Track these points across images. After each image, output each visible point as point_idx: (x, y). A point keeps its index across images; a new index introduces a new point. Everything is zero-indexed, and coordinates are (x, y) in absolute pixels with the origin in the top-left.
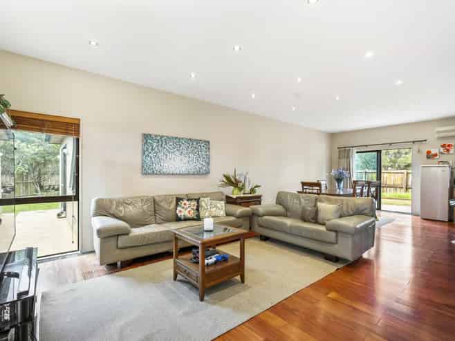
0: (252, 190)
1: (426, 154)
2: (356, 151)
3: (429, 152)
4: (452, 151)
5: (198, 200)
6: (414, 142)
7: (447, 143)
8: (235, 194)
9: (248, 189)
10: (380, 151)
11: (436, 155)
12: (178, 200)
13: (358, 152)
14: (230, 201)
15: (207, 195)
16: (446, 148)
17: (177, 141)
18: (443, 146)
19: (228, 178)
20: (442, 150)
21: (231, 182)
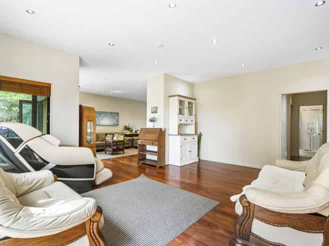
0: (136, 132)
5: (113, 135)
8: (128, 133)
9: (134, 131)
12: (106, 134)
14: (126, 135)
15: (116, 133)
17: (106, 113)
19: (125, 127)
21: (127, 128)
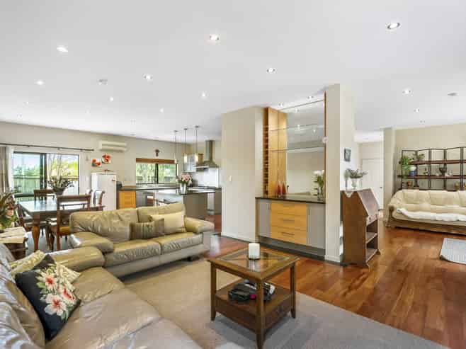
1: (91, 162)
2: (13, 150)
3: (94, 161)
4: (110, 162)
6: (81, 150)
7: (107, 154)
10: (45, 154)
11: (99, 164)
13: (15, 152)
16: (107, 158)
18: (104, 157)
20: (103, 160)
